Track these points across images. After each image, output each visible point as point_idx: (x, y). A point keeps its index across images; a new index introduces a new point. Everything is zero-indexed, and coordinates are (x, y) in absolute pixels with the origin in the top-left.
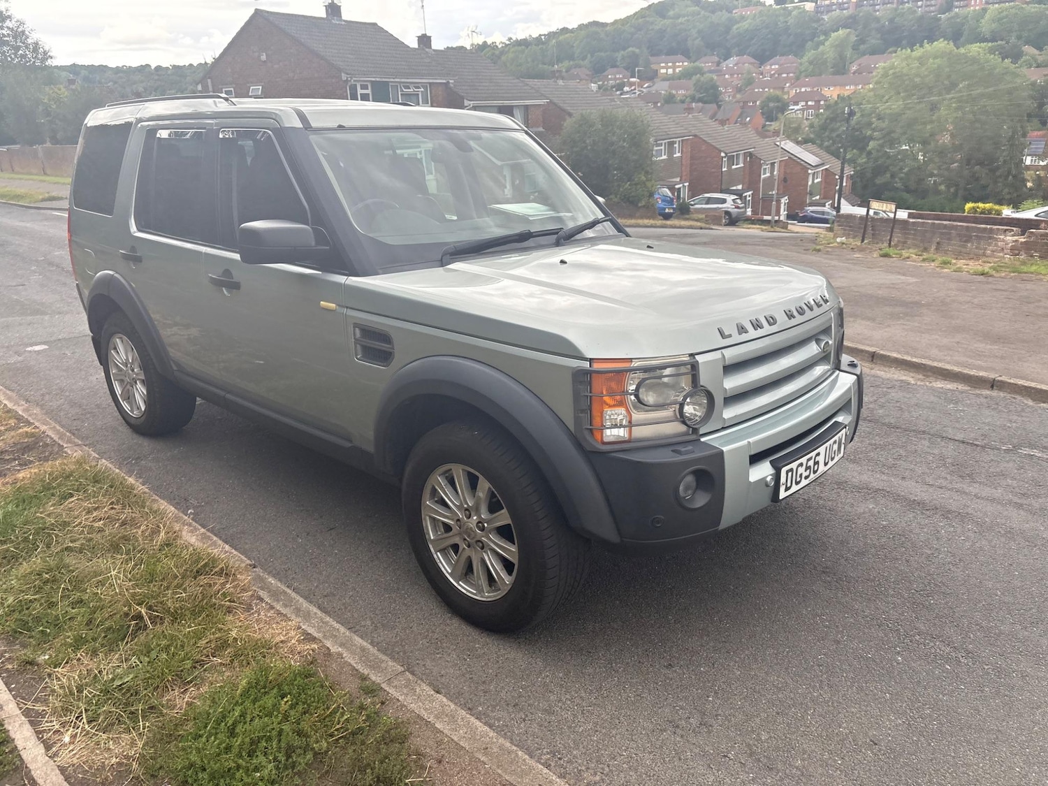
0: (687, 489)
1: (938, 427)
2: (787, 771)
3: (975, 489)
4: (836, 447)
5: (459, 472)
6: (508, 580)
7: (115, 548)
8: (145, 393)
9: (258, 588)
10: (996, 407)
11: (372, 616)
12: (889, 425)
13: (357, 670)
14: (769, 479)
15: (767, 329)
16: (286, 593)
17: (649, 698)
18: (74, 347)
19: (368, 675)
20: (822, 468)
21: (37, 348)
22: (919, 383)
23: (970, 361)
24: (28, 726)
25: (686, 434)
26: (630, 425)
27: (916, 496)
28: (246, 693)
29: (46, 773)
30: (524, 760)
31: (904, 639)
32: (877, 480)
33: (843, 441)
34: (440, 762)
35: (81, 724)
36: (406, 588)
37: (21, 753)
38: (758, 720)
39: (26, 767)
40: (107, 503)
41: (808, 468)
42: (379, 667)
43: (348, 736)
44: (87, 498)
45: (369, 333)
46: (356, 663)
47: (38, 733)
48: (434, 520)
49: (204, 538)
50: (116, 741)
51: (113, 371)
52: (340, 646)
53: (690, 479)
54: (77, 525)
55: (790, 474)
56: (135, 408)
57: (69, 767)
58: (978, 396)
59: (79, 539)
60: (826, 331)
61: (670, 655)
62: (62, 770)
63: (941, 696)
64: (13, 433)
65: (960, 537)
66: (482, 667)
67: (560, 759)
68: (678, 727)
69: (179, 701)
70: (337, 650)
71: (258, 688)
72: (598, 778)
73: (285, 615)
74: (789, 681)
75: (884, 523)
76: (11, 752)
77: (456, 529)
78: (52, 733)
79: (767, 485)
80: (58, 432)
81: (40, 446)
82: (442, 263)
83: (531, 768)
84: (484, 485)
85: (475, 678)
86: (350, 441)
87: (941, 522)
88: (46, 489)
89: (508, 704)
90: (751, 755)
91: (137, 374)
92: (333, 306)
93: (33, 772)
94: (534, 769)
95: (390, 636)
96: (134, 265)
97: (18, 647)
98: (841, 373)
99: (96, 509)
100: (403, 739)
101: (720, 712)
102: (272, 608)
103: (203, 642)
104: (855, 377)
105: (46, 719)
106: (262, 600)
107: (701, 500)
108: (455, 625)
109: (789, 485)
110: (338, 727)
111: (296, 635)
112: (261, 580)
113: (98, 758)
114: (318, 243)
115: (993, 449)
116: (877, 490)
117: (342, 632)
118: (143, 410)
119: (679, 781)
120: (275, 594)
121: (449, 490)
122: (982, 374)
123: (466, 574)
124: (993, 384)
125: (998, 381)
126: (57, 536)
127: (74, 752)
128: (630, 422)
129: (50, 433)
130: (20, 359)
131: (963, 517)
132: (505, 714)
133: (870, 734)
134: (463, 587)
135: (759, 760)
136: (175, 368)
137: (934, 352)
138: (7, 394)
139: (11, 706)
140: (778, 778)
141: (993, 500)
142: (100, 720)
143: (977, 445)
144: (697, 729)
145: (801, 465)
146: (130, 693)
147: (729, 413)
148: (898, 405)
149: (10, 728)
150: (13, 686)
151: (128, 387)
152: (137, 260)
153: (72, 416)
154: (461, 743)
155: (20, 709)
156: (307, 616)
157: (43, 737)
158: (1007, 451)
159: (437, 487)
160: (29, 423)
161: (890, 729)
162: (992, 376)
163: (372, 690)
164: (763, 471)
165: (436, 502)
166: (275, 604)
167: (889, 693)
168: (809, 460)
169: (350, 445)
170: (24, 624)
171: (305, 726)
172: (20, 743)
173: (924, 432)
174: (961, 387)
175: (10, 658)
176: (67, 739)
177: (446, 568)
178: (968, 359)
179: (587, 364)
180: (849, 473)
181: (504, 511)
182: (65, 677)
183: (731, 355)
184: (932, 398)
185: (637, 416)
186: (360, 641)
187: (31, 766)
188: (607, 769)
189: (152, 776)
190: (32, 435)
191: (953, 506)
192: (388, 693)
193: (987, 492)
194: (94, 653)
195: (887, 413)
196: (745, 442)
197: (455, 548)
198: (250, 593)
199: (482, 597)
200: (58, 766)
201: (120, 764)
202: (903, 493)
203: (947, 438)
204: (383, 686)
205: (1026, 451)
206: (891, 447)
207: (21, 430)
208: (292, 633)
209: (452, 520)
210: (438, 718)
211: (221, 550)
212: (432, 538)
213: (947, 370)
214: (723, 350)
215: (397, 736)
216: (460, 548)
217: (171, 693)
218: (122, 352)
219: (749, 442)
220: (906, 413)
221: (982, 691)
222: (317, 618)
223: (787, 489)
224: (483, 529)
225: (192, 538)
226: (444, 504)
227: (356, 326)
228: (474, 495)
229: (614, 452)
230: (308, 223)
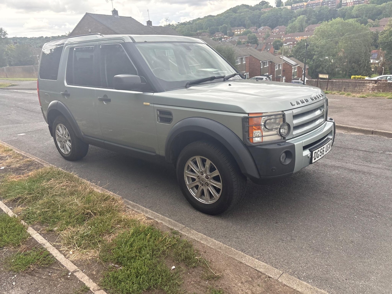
0: (283, 158)
1: (355, 147)
2: (324, 251)
3: (372, 165)
4: (329, 146)
5: (198, 159)
7: (72, 194)
8: (71, 145)
9: (127, 204)
10: (374, 140)
11: (168, 212)
12: (338, 147)
13: (169, 227)
14: (309, 155)
15: (306, 103)
16: (137, 205)
17: (271, 233)
18: (35, 134)
19: (173, 228)
20: (325, 153)
21: (21, 134)
22: (346, 133)
23: (363, 125)
24: (56, 249)
25: (280, 140)
27: (352, 168)
28: (133, 234)
29: (66, 263)
30: (234, 250)
31: (356, 211)
32: (337, 164)
33: (331, 144)
34: (205, 252)
35: (75, 247)
36: (178, 203)
37: (56, 257)
38: (311, 237)
39: (59, 262)
40: (65, 180)
41: (321, 152)
42: (177, 226)
43: (171, 246)
44: (57, 179)
45: (162, 112)
46: (168, 225)
47: (59, 251)
48: (188, 177)
49: (102, 190)
50: (89, 252)
51: (57, 138)
52: (161, 220)
53: (284, 154)
54: (56, 188)
55: (316, 154)
56: (66, 151)
57: (74, 261)
58: (368, 136)
59: (58, 192)
61: (276, 220)
62: (72, 262)
63: (372, 227)
64: (22, 161)
65: (370, 180)
66: (211, 226)
68: (283, 240)
69: (109, 239)
70: (160, 222)
71: (137, 233)
72: (259, 257)
73: (139, 212)
74: (319, 225)
75: (343, 177)
76: (52, 258)
77: (197, 180)
78: (65, 251)
79: (308, 157)
80: (39, 160)
81: (34, 165)
82: (186, 87)
83: (237, 253)
84: (208, 162)
85: (209, 229)
86: (156, 153)
88: (41, 178)
89: (223, 237)
90: (310, 247)
91: (67, 138)
92: (148, 104)
93: (62, 263)
94: (239, 253)
95: (176, 218)
96: (67, 97)
97: (44, 226)
98: (327, 122)
99: (61, 183)
100: (191, 246)
101: (297, 235)
102: (133, 210)
103: (113, 221)
104: (333, 123)
105: (62, 247)
106: (129, 208)
107: (288, 162)
108: (198, 214)
109: (315, 158)
110: (167, 243)
111: (144, 218)
112: (127, 202)
113: (84, 257)
114: (142, 82)
115: (376, 153)
116: (338, 167)
117: (160, 216)
118: (69, 151)
119: (287, 256)
120: (133, 206)
121: (194, 166)
122: (368, 129)
123: (201, 196)
124: (373, 132)
125: (374, 131)
126: (50, 191)
127: (75, 256)
128: (262, 135)
129: (36, 160)
130: (16, 138)
131: (370, 174)
132: (222, 239)
133: (350, 239)
134: (200, 200)
135: (313, 249)
136: (83, 134)
137: (350, 123)
138: (16, 149)
139: (47, 244)
140: (321, 253)
141: (379, 168)
142: (82, 246)
143: (370, 152)
144: (290, 241)
145: (319, 151)
146: (91, 237)
147: (296, 132)
148: (340, 140)
149: (50, 251)
150: (46, 238)
151: (64, 143)
152: (68, 95)
153: (41, 156)
154: (211, 247)
155: (51, 245)
156: (147, 212)
157: (62, 253)
158: (381, 153)
159: (190, 165)
160: (28, 158)
161: (357, 238)
162: (372, 129)
163: (176, 233)
165: (189, 171)
166: (134, 209)
168: (321, 149)
169: (155, 154)
170: (46, 219)
171: (157, 243)
172: (55, 255)
173: (351, 149)
174: (361, 134)
175: (43, 230)
176: (71, 253)
177: (193, 194)
178: (362, 125)
179: (247, 115)
180: (327, 162)
181: (217, 171)
182: (65, 234)
183: (295, 112)
184: (352, 138)
185: (264, 134)
186: (168, 218)
187: (61, 261)
188: (262, 254)
189: (105, 261)
190: (30, 161)
191: (366, 170)
192: (182, 233)
193: (376, 166)
194: (74, 227)
195: (336, 143)
196: (301, 142)
197: (197, 187)
198: (124, 206)
199: (208, 203)
200: (70, 261)
201: (93, 259)
202: (347, 167)
203: (359, 150)
204: (179, 231)
205: (388, 153)
206: (340, 153)
207: (25, 160)
208: (143, 217)
209: (196, 176)
210: (201, 240)
211: (110, 193)
212: (188, 184)
213: (356, 128)
214: (293, 110)
215: (188, 245)
216: (199, 187)
217: (105, 236)
218: (61, 131)
219: (303, 142)
220: (343, 143)
221: (386, 225)
222: (150, 212)
224: (208, 178)
225: (98, 190)
226: (192, 171)
227: (158, 110)
228: (204, 167)
229: (257, 146)
230: (138, 75)
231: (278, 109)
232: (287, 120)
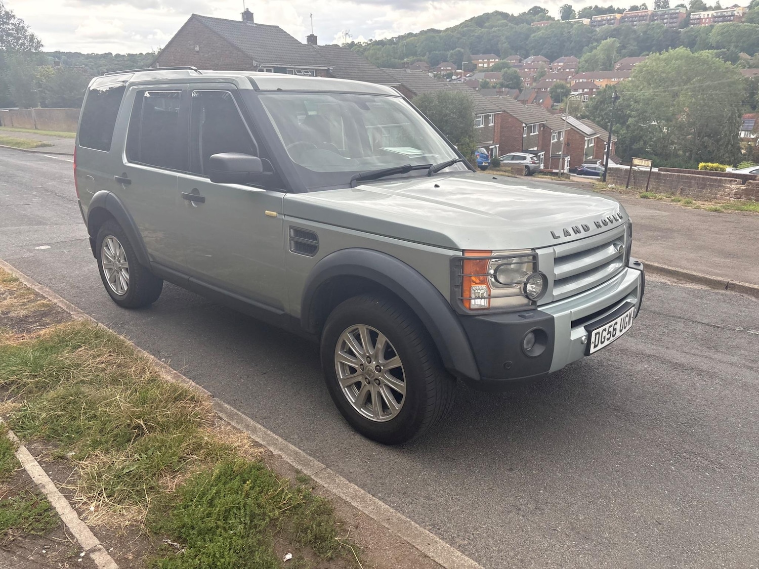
0: (528, 343)
1: (690, 314)
2: (599, 540)
3: (718, 356)
4: (627, 319)
5: (363, 330)
6: (397, 407)
7: (115, 381)
8: (128, 278)
9: (218, 410)
10: (729, 301)
11: (298, 432)
12: (655, 312)
13: (293, 467)
14: (583, 338)
15: (583, 234)
16: (238, 414)
17: (498, 491)
18: (69, 247)
19: (301, 470)
20: (618, 334)
21: (43, 247)
22: (674, 284)
23: (710, 269)
24: (64, 499)
25: (527, 305)
26: (489, 297)
27: (677, 360)
28: (218, 478)
29: (80, 530)
30: (416, 528)
31: (675, 455)
32: (649, 349)
33: (632, 316)
34: (357, 527)
35: (102, 498)
36: (321, 414)
37: (61, 517)
38: (576, 507)
39: (66, 526)
40: (106, 351)
41: (609, 333)
42: (309, 465)
43: (291, 509)
44: (92, 348)
45: (299, 232)
46: (292, 462)
47: (72, 504)
48: (342, 364)
49: (176, 377)
50: (128, 510)
51: (104, 262)
52: (280, 450)
53: (531, 336)
54: (87, 366)
55: (598, 336)
56: (120, 289)
57: (96, 526)
58: (716, 294)
59: (89, 375)
60: (620, 238)
61: (511, 462)
62: (92, 529)
63: (704, 493)
64: (33, 304)
65: (711, 388)
66: (379, 467)
67: (439, 529)
68: (520, 509)
69: (170, 484)
70: (278, 453)
71: (227, 475)
72: (466, 542)
73: (239, 429)
74: (596, 481)
75: (656, 377)
76: (54, 516)
77: (359, 371)
78: (81, 504)
79: (582, 343)
80: (65, 304)
81: (53, 313)
82: (351, 185)
83: (421, 533)
84: (382, 339)
85: (375, 474)
86: (283, 310)
87: (696, 378)
88: (61, 342)
89: (399, 492)
90: (573, 529)
91: (122, 264)
92: (275, 214)
93: (71, 530)
94: (423, 534)
95: (312, 446)
96: (125, 186)
97: (51, 447)
98: (629, 269)
99: (99, 356)
100: (329, 512)
101: (549, 500)
102: (229, 424)
103: (184, 445)
104: (640, 272)
105: (76, 495)
106: (221, 419)
107: (538, 351)
108: (357, 439)
109: (596, 344)
110: (284, 502)
111: (248, 442)
112: (220, 405)
113: (115, 521)
114: (264, 170)
115: (729, 330)
116: (649, 356)
117: (280, 441)
118: (126, 289)
119: (523, 545)
120: (231, 416)
121: (355, 343)
122: (719, 278)
123: (366, 404)
124: (727, 286)
125: (731, 284)
126: (73, 373)
127: (98, 517)
128: (489, 295)
129: (60, 305)
130: (31, 254)
131: (712, 375)
132: (398, 499)
133: (656, 517)
134: (363, 412)
135: (579, 533)
136: (151, 260)
137: (684, 263)
138: (26, 278)
139: (50, 486)
140: (593, 545)
141: (732, 364)
142: (115, 496)
143: (718, 327)
144: (533, 512)
145: (605, 330)
146: (136, 478)
147: (557, 292)
148: (660, 298)
149: (52, 500)
150: (50, 473)
151: (116, 273)
152: (128, 182)
153: (73, 294)
154: (371, 516)
155: (57, 488)
156: (254, 430)
157: (75, 506)
158: (740, 331)
159: (347, 341)
160: (44, 298)
161: (669, 514)
162: (727, 280)
163: (305, 480)
164: (580, 333)
165: (345, 352)
166: (230, 422)
167: (667, 491)
168: (610, 327)
169: (282, 313)
170: (55, 431)
171: (262, 500)
172: (59, 510)
173: (680, 317)
174: (704, 287)
175: (46, 454)
176: (92, 509)
177: (351, 399)
178: (708, 268)
179: (460, 254)
180: (628, 343)
181: (397, 357)
182: (88, 466)
183: (560, 250)
184: (684, 295)
185: (494, 292)
186: (293, 447)
187: (69, 526)
188: (472, 537)
189: (155, 533)
190: (47, 306)
191: (705, 367)
192: (316, 482)
193: (727, 358)
194: (107, 452)
195: (652, 304)
196: (568, 312)
197: (358, 385)
198: (212, 414)
199: (377, 419)
200: (88, 526)
201: (131, 525)
202: (668, 358)
203: (696, 321)
204: (312, 477)
205: (753, 332)
206: (657, 327)
207: (39, 302)
208: (245, 441)
209: (358, 365)
210: (353, 499)
211: (189, 385)
212: (342, 378)
213: (694, 275)
214: (555, 248)
215: (325, 510)
216: (363, 385)
217: (165, 478)
218: (113, 249)
219: (571, 312)
220: (666, 304)
221: (732, 491)
222: (261, 431)
223: (595, 346)
224: (380, 371)
225: (168, 376)
226: (351, 353)
227: (291, 227)
228: (374, 347)
229: (478, 315)
230: (258, 156)
231: (524, 246)
232: (542, 267)
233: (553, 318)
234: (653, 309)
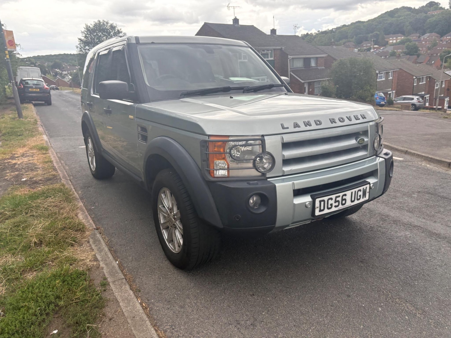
0: (255, 203)
4: (361, 193)
5: (167, 191)
6: (182, 242)
8: (96, 160)
9: (91, 237)
13: (105, 275)
14: (308, 203)
15: (315, 126)
16: (100, 241)
19: (108, 278)
20: (349, 203)
21: (83, 147)
25: (257, 176)
26: (228, 169)
33: (368, 191)
34: (110, 320)
40: (59, 200)
41: (337, 201)
42: (114, 275)
43: (80, 302)
45: (143, 128)
46: (106, 272)
49: (85, 216)
51: (89, 152)
52: (105, 264)
53: (256, 198)
55: (322, 203)
56: (93, 167)
60: (365, 133)
64: (48, 174)
67: (173, 329)
69: (29, 278)
70: (103, 266)
73: (93, 250)
77: (167, 218)
79: (306, 207)
80: (63, 173)
81: (54, 179)
87: (445, 244)
89: (166, 301)
91: (94, 153)
92: (133, 117)
96: (91, 108)
98: (377, 157)
99: (53, 202)
100: (102, 307)
102: (90, 246)
103: (50, 255)
104: (384, 160)
106: (89, 242)
107: (262, 209)
109: (322, 208)
110: (77, 297)
111: (91, 258)
112: (95, 235)
114: (129, 90)
116: (415, 226)
117: (110, 259)
120: (95, 241)
128: (228, 167)
129: (61, 175)
130: (74, 150)
134: (169, 245)
138: (57, 161)
145: (331, 199)
146: (13, 271)
151: (92, 158)
152: (91, 105)
153: (77, 170)
154: (125, 313)
156: (100, 250)
159: (162, 200)
160: (56, 171)
163: (105, 284)
164: (305, 199)
165: (161, 205)
166: (92, 245)
167: (363, 326)
168: (337, 197)
177: (166, 237)
179: (207, 138)
183: (288, 138)
185: (232, 165)
190: (55, 175)
192: (110, 287)
198: (86, 239)
202: (430, 229)
204: (110, 283)
207: (52, 173)
209: (167, 214)
210: (123, 301)
211: (88, 222)
212: (162, 222)
214: (283, 135)
216: (169, 228)
217: (27, 274)
218: (90, 145)
219: (293, 183)
222: (105, 252)
223: (320, 211)
224: (175, 219)
225: (81, 216)
227: (138, 125)
228: (172, 203)
229: (220, 182)
230: (130, 82)
233: (275, 186)
234: (442, 194)
